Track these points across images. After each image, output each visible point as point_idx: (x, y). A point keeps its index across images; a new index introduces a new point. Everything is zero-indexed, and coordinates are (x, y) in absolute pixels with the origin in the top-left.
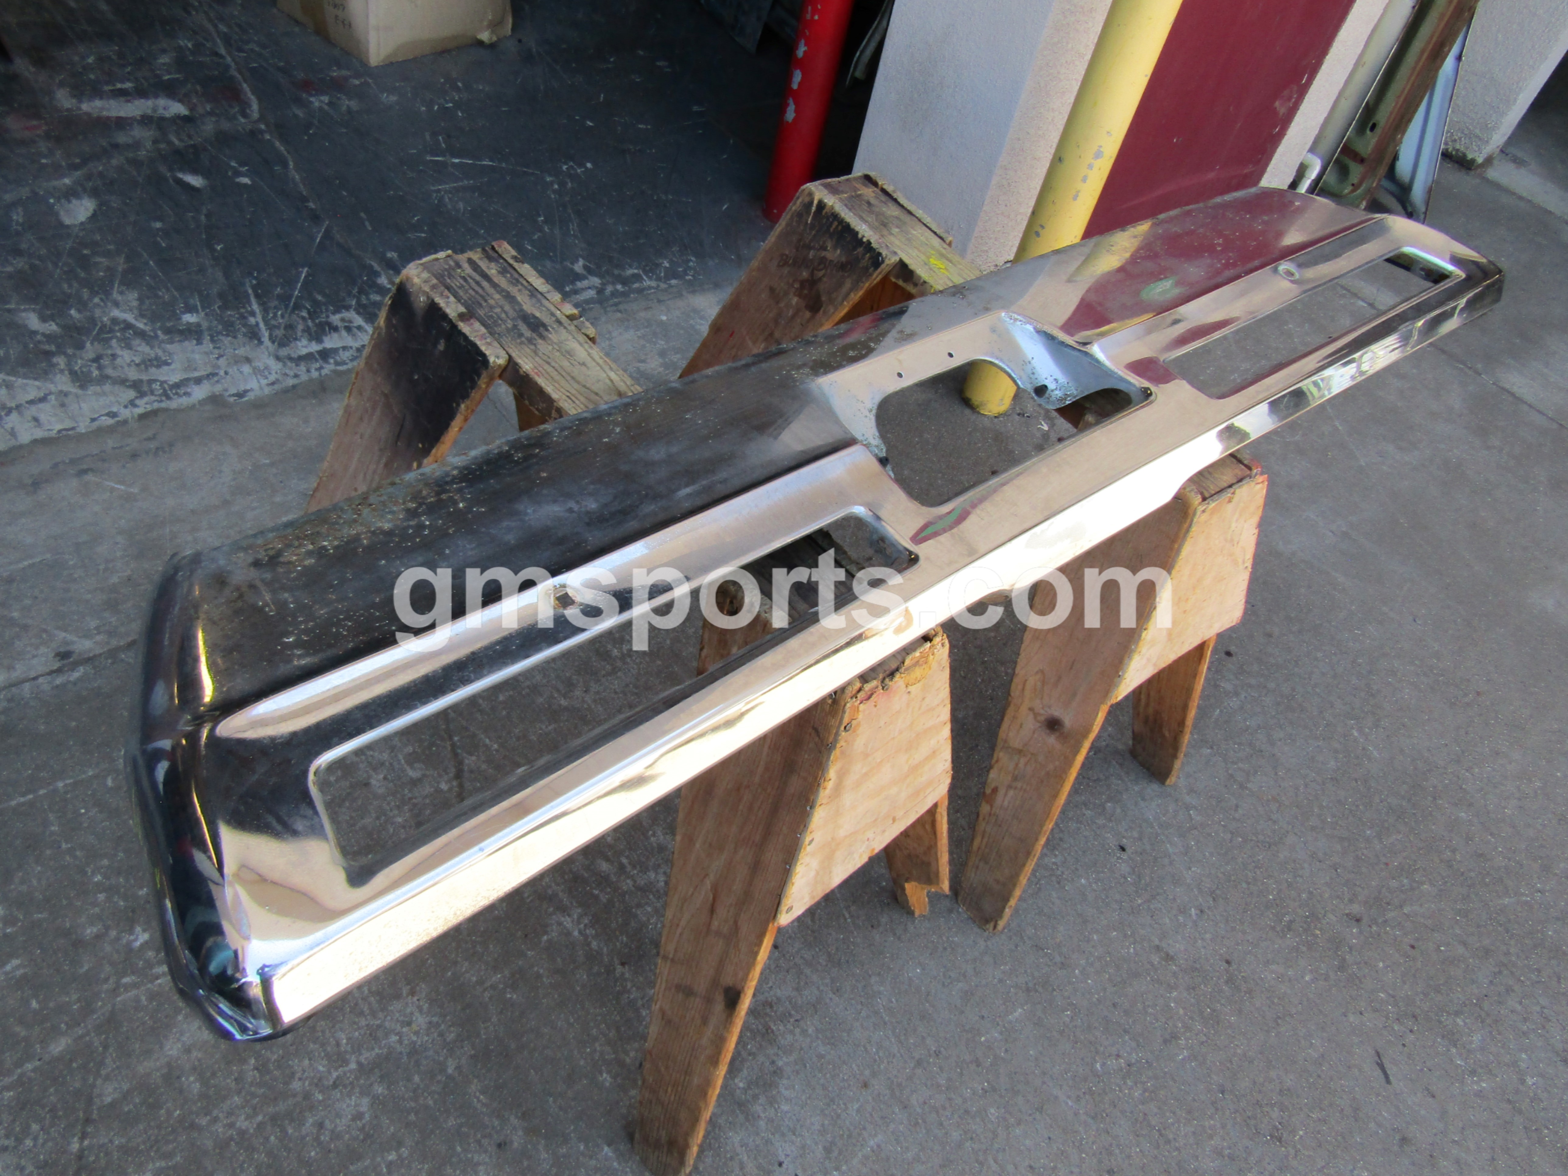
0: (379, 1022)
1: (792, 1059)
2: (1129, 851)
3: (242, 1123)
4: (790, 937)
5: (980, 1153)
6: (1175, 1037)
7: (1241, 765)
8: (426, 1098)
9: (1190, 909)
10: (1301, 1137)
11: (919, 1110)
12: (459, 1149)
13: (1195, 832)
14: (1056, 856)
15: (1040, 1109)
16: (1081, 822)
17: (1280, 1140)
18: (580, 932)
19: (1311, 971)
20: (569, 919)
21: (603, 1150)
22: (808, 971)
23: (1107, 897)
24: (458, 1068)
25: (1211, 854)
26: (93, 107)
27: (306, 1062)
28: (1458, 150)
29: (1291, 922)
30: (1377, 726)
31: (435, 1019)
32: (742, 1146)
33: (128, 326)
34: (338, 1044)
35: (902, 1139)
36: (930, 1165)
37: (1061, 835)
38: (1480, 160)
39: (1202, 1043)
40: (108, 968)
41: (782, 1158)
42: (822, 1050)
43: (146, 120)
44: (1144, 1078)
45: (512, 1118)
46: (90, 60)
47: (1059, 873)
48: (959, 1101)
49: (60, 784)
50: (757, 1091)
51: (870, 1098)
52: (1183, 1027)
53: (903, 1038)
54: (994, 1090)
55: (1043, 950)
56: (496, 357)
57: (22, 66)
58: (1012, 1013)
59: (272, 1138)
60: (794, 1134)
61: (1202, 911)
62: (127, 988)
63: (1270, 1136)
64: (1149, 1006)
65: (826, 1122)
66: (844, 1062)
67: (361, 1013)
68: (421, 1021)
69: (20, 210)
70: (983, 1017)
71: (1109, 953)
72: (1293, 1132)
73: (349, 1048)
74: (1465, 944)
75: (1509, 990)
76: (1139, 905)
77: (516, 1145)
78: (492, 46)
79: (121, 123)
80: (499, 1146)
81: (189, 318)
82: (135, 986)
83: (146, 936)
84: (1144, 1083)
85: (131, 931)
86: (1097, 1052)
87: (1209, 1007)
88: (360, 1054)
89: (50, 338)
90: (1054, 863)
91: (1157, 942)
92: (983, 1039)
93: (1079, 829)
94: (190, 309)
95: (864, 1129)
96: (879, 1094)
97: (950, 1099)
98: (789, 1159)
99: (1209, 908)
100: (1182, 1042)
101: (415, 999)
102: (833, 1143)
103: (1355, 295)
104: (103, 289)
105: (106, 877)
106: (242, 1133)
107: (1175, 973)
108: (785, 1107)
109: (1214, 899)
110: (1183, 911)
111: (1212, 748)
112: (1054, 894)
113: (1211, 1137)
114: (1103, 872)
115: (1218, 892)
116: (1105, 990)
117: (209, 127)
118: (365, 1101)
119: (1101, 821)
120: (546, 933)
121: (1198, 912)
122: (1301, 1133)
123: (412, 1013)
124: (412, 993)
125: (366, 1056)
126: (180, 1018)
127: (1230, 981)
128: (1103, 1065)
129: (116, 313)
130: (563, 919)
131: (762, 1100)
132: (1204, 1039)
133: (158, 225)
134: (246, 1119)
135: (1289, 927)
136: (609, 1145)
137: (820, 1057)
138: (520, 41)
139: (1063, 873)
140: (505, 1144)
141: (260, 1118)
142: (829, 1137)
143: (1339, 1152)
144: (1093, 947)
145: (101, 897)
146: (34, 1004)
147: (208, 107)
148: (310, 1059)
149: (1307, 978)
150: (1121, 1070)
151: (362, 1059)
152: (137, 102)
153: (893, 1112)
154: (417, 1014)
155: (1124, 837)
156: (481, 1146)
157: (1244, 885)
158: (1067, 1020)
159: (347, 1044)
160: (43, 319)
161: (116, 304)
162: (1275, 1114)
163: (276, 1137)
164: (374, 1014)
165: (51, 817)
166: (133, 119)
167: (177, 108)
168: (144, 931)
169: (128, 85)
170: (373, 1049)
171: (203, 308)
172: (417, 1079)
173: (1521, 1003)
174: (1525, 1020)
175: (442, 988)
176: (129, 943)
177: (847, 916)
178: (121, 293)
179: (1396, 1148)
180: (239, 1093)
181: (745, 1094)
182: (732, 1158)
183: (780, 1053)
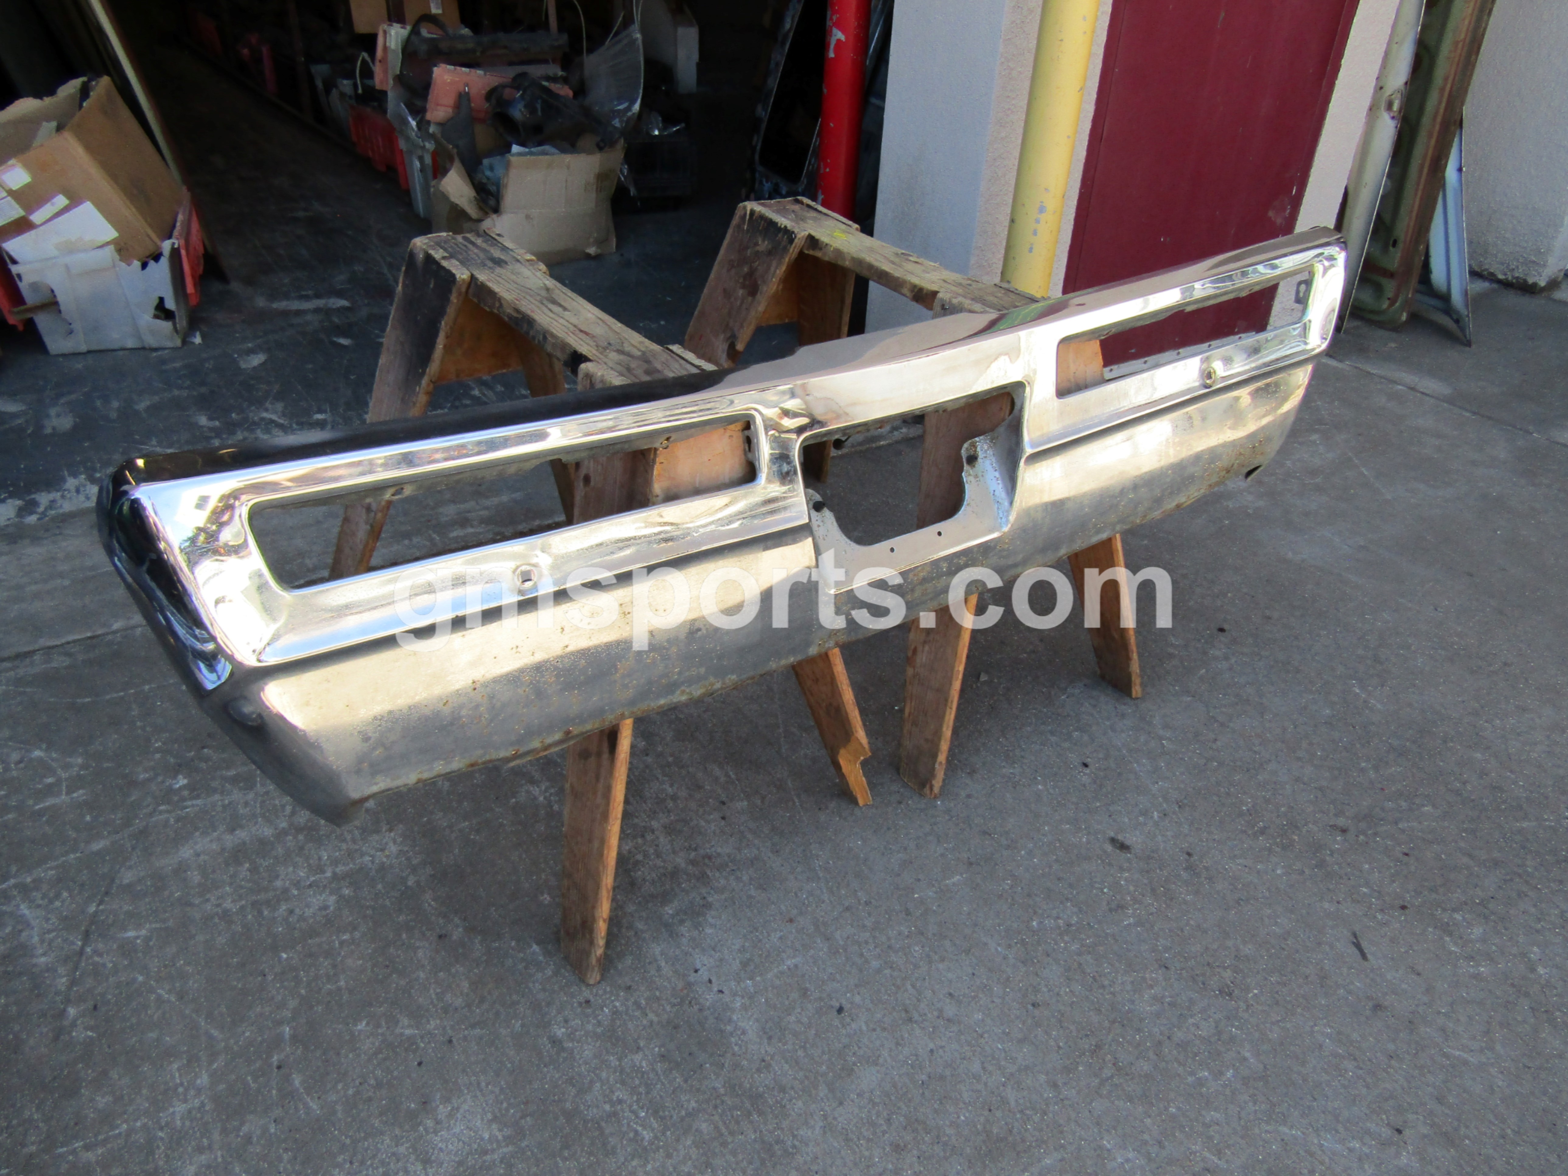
0: (357, 847)
1: (723, 897)
3: (228, 904)
4: (738, 812)
5: (899, 980)
6: (1121, 907)
7: (1224, 710)
8: (384, 900)
11: (841, 943)
12: (404, 936)
14: (1014, 768)
15: (967, 952)
16: (1044, 745)
17: (1230, 995)
18: (545, 798)
19: (1283, 867)
20: (537, 789)
21: (531, 947)
22: (750, 836)
24: (418, 883)
26: (282, 305)
27: (291, 869)
28: (1517, 278)
29: (1265, 828)
30: (1382, 686)
31: (406, 849)
32: (662, 955)
33: (272, 421)
34: (320, 859)
35: (820, 962)
36: (845, 984)
37: (1023, 754)
38: (1542, 284)
39: (1152, 914)
40: (149, 799)
41: (698, 966)
42: (753, 892)
43: (317, 310)
44: (1083, 936)
45: (456, 919)
46: (286, 281)
48: (884, 939)
49: (147, 687)
50: (684, 917)
51: (794, 931)
52: (1131, 900)
53: (835, 889)
55: (990, 835)
56: (462, 274)
57: (235, 286)
59: (250, 917)
60: (714, 950)
61: (1165, 815)
62: (161, 813)
63: (1220, 991)
64: (1096, 882)
65: (747, 944)
66: (773, 903)
67: (344, 840)
68: (393, 849)
69: (212, 362)
72: (1248, 989)
73: (328, 863)
74: (1470, 856)
75: (1521, 895)
77: (455, 937)
78: (597, 257)
79: (299, 313)
80: (440, 937)
81: (319, 416)
82: (168, 812)
83: (185, 781)
84: (1083, 940)
85: (175, 777)
86: (1035, 913)
88: (337, 866)
89: (211, 429)
91: (1112, 834)
93: (1041, 750)
94: (320, 411)
95: (784, 952)
96: (803, 928)
98: (705, 968)
101: (392, 834)
102: (750, 960)
103: (1395, 382)
104: (259, 403)
105: (164, 743)
106: (226, 912)
108: (709, 931)
109: (1180, 807)
110: (1145, 813)
111: (1193, 696)
112: (1008, 795)
113: (1151, 987)
114: (1062, 781)
115: (1186, 801)
116: (1050, 867)
117: (364, 312)
118: (333, 898)
119: (1066, 745)
120: (515, 797)
121: (1161, 815)
122: (1256, 991)
123: (386, 844)
124: (391, 830)
125: (340, 869)
126: (197, 834)
127: (1190, 868)
129: (265, 415)
130: (532, 789)
131: (688, 923)
133: (310, 366)
134: (232, 902)
135: (1262, 832)
136: (537, 944)
137: (750, 897)
138: (622, 255)
140: (446, 936)
141: (243, 902)
142: (748, 955)
143: (1299, 1010)
145: (158, 756)
146: (88, 818)
147: (366, 301)
148: (294, 867)
149: (1279, 872)
150: (1059, 928)
151: (338, 870)
152: (314, 301)
153: (815, 942)
154: (391, 844)
156: (424, 935)
159: (327, 859)
160: (211, 419)
161: (267, 410)
162: (1228, 974)
163: (253, 916)
164: (354, 841)
165: (134, 706)
166: (309, 310)
167: (344, 303)
168: (185, 778)
169: (310, 292)
170: (348, 864)
171: (331, 411)
172: (380, 886)
173: (1535, 906)
174: (1539, 920)
175: (416, 829)
176: (171, 785)
177: (796, 800)
178: (272, 404)
179: (1368, 1013)
180: (231, 884)
181: (673, 919)
182: (650, 963)
183: (712, 892)
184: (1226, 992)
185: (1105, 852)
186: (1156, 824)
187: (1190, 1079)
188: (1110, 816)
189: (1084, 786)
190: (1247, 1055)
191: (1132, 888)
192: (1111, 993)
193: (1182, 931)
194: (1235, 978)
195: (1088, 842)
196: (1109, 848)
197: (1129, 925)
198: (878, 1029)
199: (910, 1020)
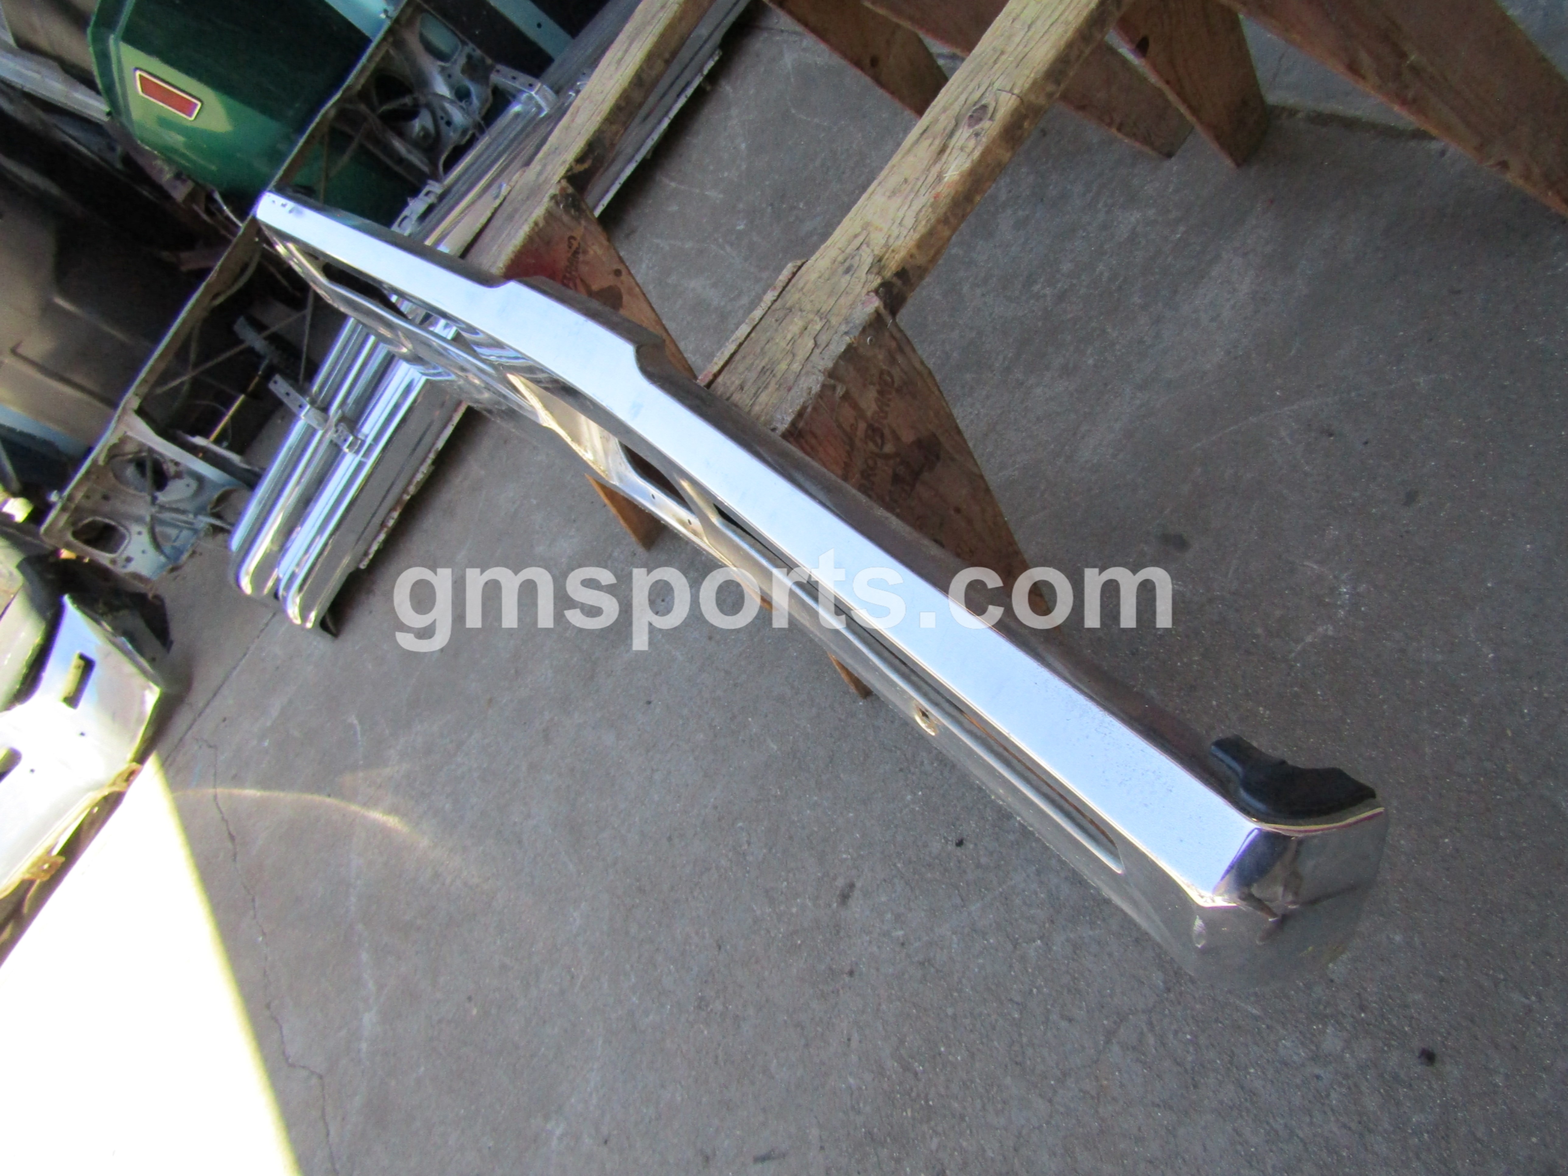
2: (959, 852)
9: (902, 929)
10: (702, 1032)
11: (698, 681)
13: (1009, 947)
23: (896, 826)
25: (982, 967)
39: (768, 932)
47: (912, 769)
54: (715, 736)
55: (831, 762)
58: (772, 741)
61: (903, 944)
64: (794, 875)
70: (766, 716)
71: (838, 830)
76: (895, 865)
87: (802, 942)
90: (922, 763)
91: (859, 885)
92: (750, 719)
97: (707, 702)
99: (908, 956)
100: (768, 910)
107: (830, 906)
112: (887, 767)
113: (697, 933)
121: (901, 940)
122: (706, 1032)
128: (742, 828)
132: (773, 935)
139: (913, 774)
144: (841, 813)
149: (851, 1080)
150: (741, 846)
155: (976, 845)
157: (950, 1011)
158: (773, 793)
184: (702, 1003)
185: (835, 878)
186: (887, 934)
187: (628, 967)
188: (885, 880)
189: (925, 846)
190: (651, 1017)
191: (794, 910)
192: (687, 899)
193: (757, 962)
194: (716, 1013)
195: (843, 861)
196: (840, 882)
197: (754, 911)
198: (639, 733)
199: (648, 751)
